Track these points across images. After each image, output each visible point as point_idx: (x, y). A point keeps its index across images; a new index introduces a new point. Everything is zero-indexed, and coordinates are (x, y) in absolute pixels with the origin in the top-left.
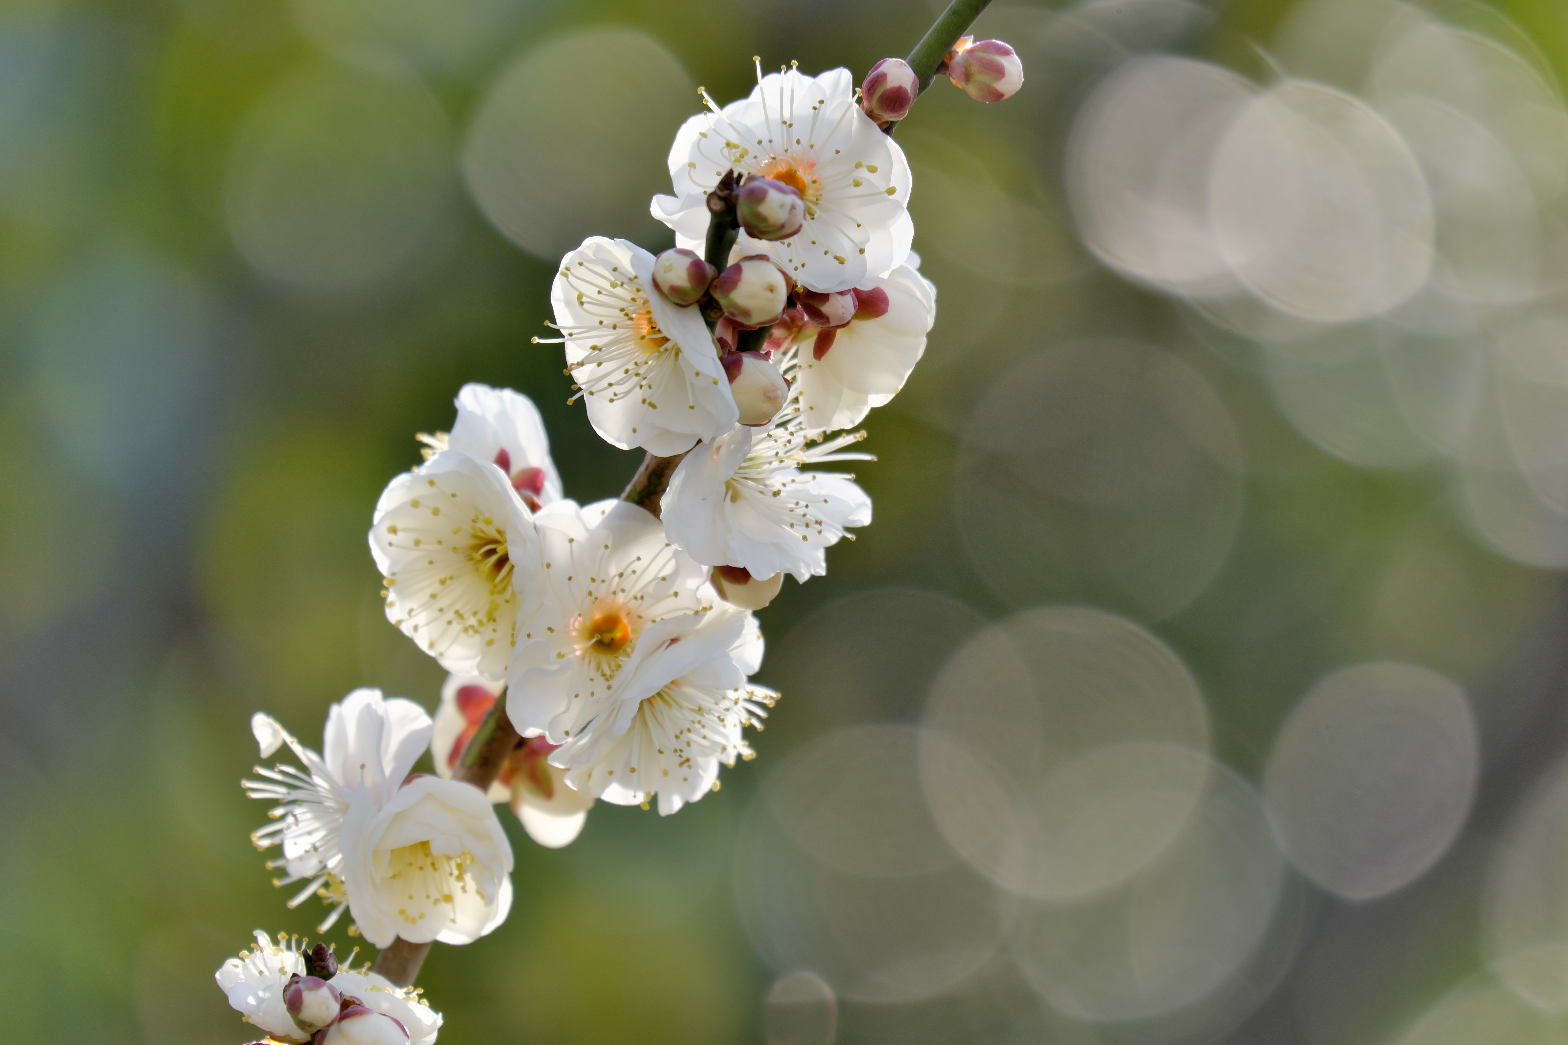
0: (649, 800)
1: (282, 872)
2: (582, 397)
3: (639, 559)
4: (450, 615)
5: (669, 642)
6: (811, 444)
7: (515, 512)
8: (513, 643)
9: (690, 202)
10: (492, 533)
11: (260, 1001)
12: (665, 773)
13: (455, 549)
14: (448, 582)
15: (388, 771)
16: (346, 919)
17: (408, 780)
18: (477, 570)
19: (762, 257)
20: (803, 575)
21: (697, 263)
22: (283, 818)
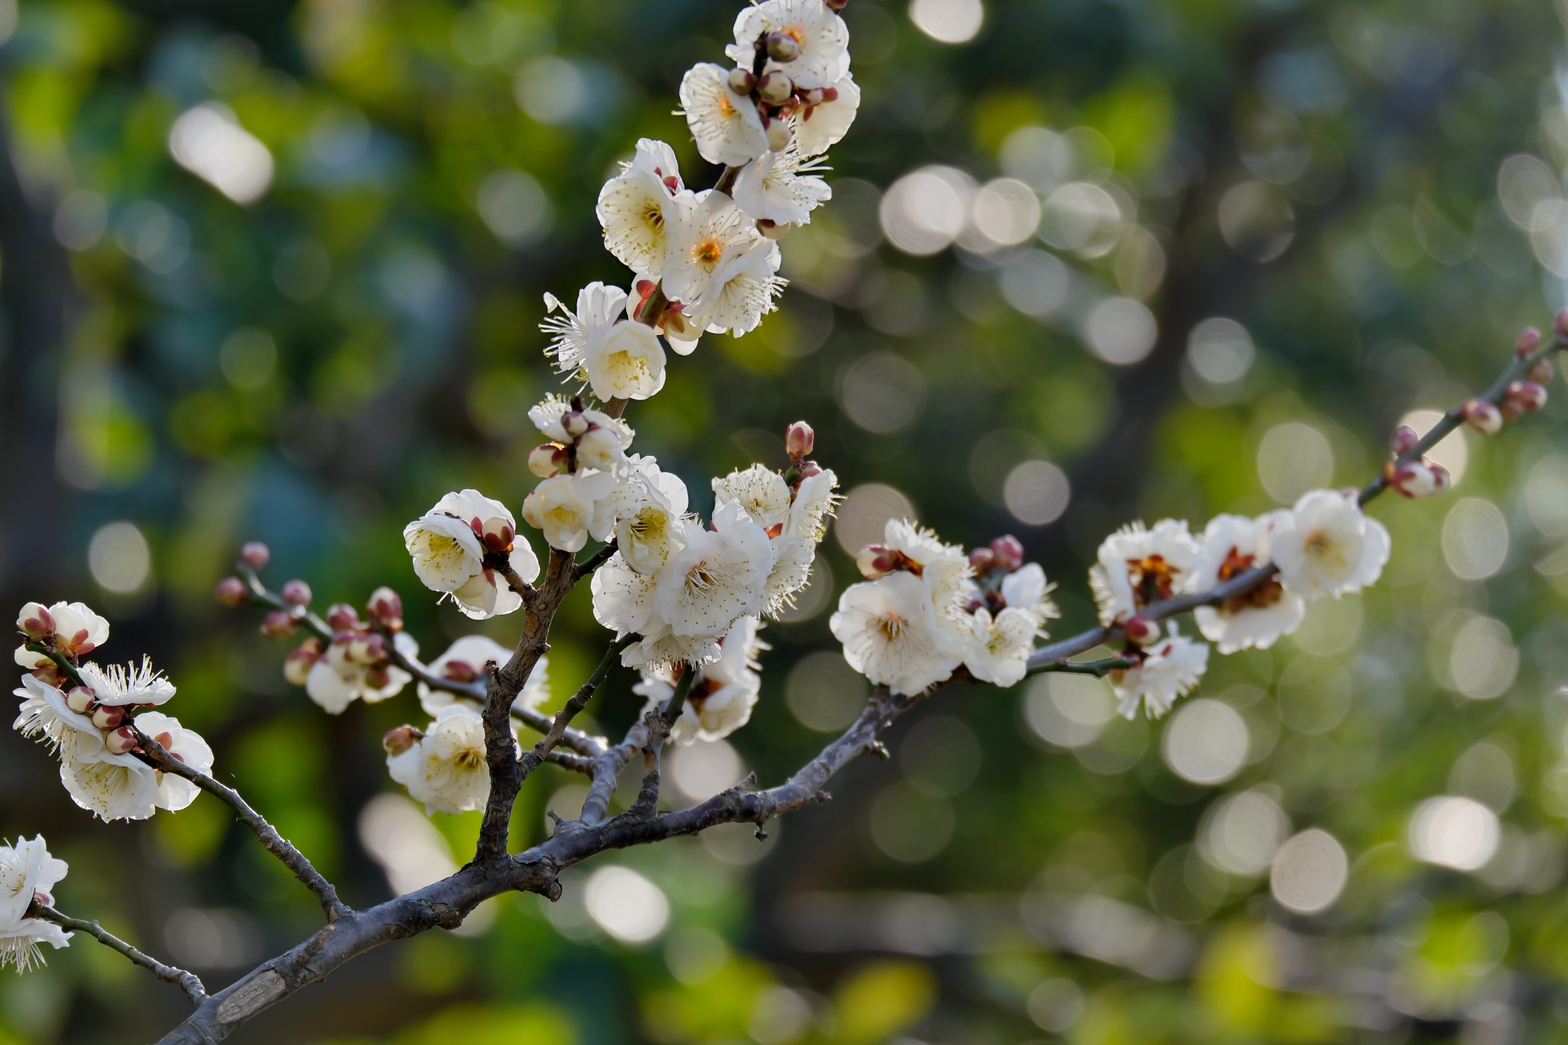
0: (729, 330)
1: (558, 368)
2: (695, 140)
3: (723, 217)
4: (635, 245)
5: (737, 256)
6: (802, 162)
7: (664, 195)
8: (664, 257)
9: (745, 48)
10: (654, 205)
11: (550, 424)
12: (737, 318)
13: (637, 213)
14: (634, 229)
15: (607, 319)
16: (589, 388)
17: (616, 322)
18: (647, 224)
19: (779, 71)
20: (799, 224)
21: (748, 75)
22: (558, 342)
